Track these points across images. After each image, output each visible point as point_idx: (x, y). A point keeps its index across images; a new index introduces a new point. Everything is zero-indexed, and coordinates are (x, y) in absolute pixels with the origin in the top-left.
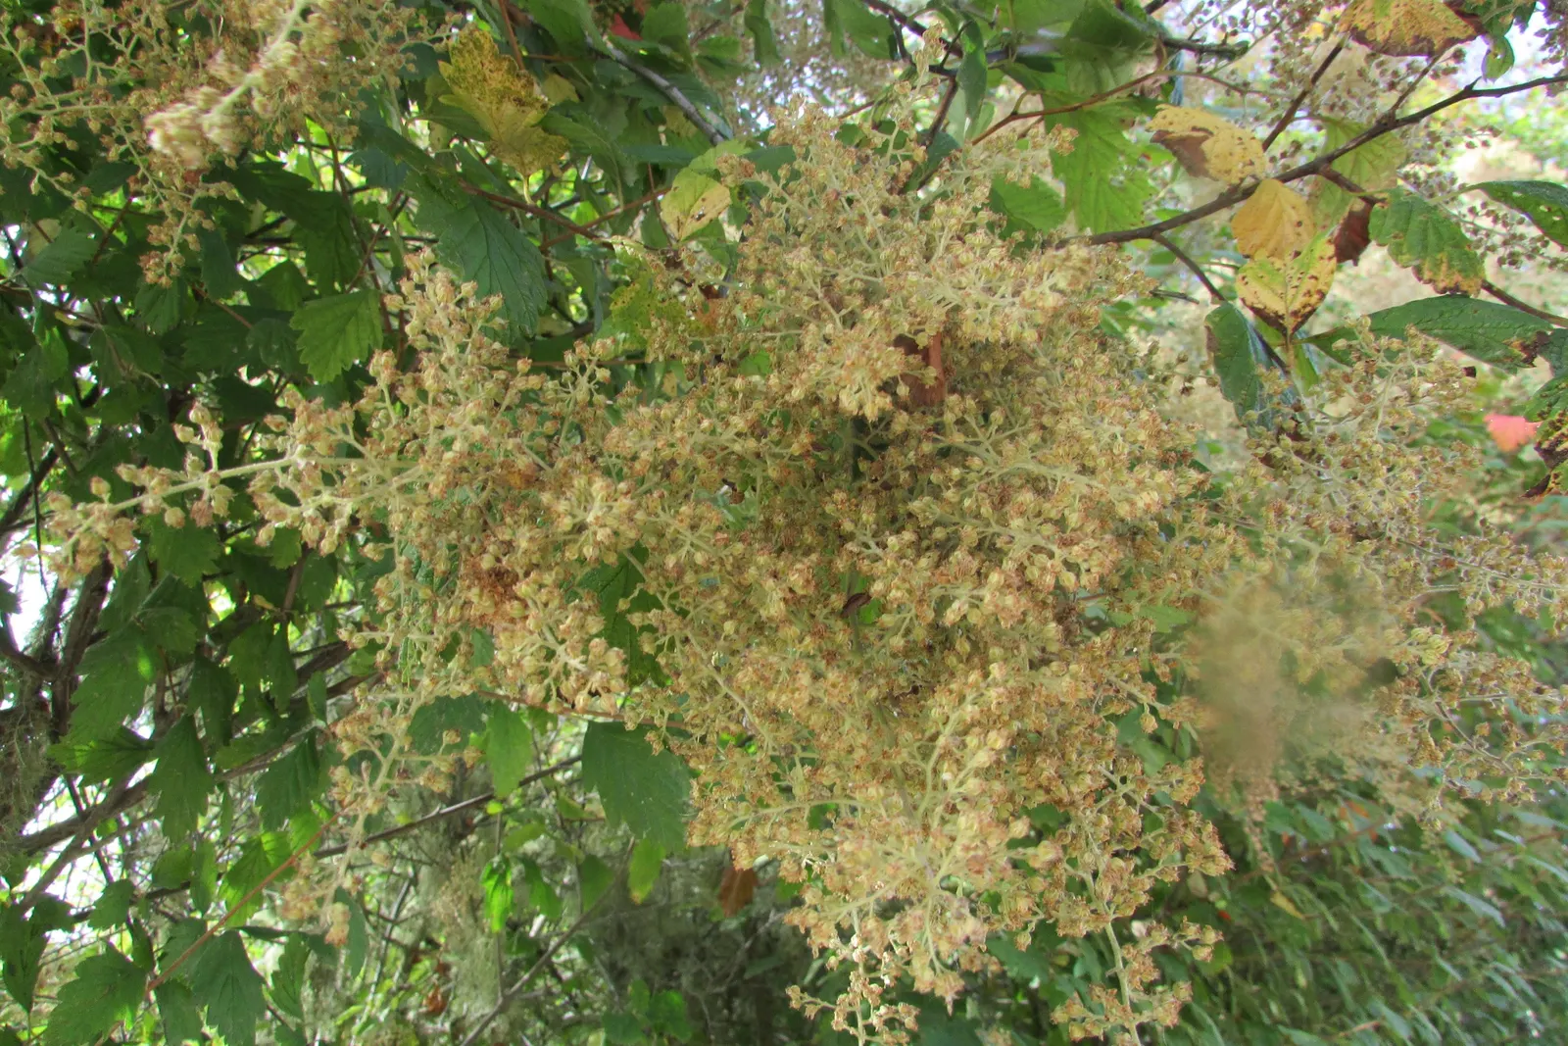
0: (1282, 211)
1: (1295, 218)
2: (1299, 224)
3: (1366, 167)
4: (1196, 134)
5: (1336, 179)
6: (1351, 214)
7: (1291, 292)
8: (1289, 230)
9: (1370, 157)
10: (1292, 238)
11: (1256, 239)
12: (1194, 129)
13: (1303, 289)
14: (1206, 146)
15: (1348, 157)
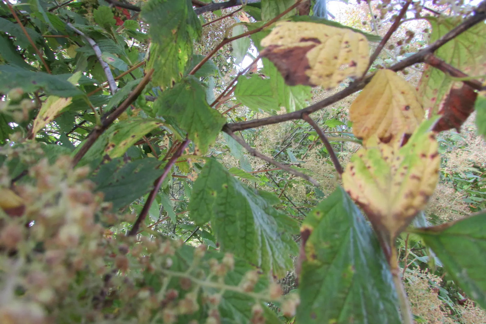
0: (391, 97)
1: (403, 103)
2: (407, 108)
3: (464, 52)
4: (303, 44)
5: (439, 65)
6: (453, 91)
7: (394, 189)
8: (397, 113)
9: (467, 43)
10: (400, 121)
11: (369, 122)
12: (303, 40)
13: (406, 189)
14: (310, 55)
15: (450, 44)
